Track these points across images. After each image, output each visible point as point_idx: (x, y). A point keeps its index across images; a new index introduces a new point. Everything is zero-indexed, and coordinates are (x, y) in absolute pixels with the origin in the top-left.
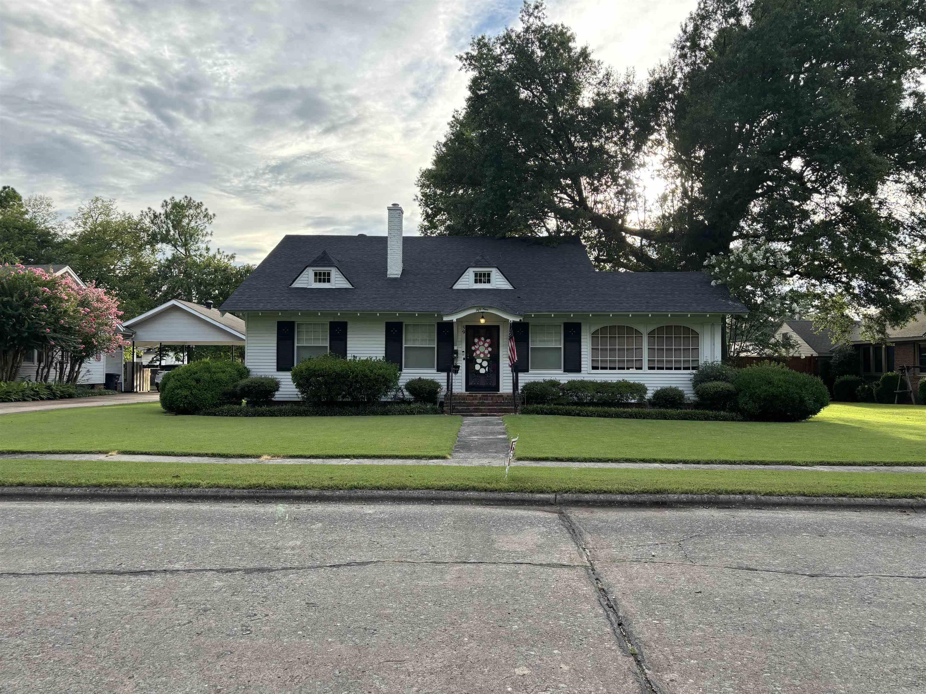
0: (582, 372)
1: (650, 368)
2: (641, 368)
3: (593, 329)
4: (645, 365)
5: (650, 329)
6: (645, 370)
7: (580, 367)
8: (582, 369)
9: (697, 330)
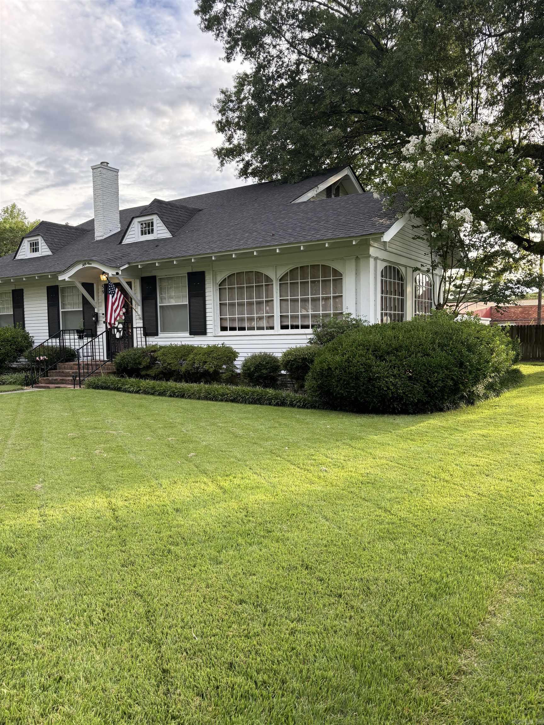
0: (208, 335)
1: (283, 327)
2: (272, 328)
3: (219, 279)
4: (277, 323)
5: (281, 272)
6: (278, 329)
7: (205, 329)
8: (208, 331)
9: (339, 268)
